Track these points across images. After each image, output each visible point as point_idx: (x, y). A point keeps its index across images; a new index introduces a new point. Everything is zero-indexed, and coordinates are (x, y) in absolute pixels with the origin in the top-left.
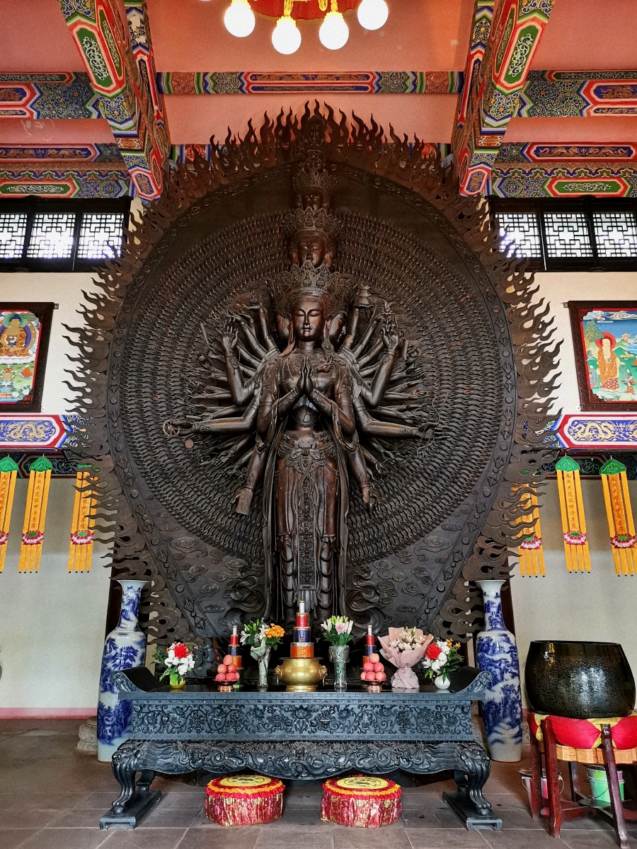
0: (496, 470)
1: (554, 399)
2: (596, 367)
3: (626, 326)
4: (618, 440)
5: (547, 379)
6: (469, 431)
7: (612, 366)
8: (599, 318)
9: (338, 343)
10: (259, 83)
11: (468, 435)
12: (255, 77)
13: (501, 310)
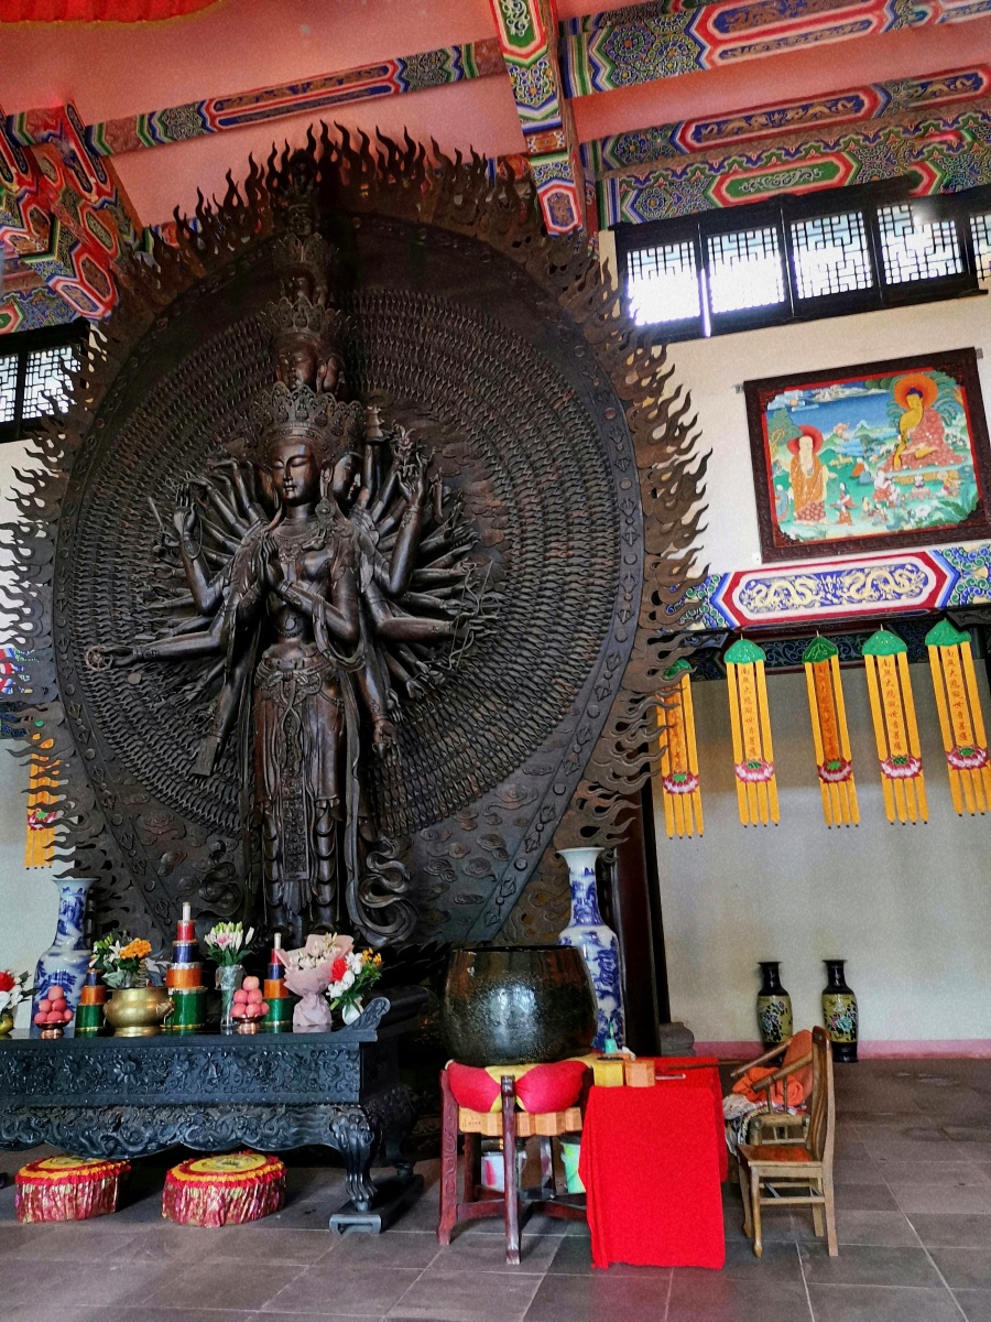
0: (608, 673)
1: (696, 550)
2: (786, 486)
3: (840, 410)
4: (823, 604)
5: (687, 519)
6: (566, 615)
7: (815, 480)
8: (794, 403)
9: (346, 502)
10: (228, 112)
11: (565, 623)
12: (220, 105)
13: (618, 414)
